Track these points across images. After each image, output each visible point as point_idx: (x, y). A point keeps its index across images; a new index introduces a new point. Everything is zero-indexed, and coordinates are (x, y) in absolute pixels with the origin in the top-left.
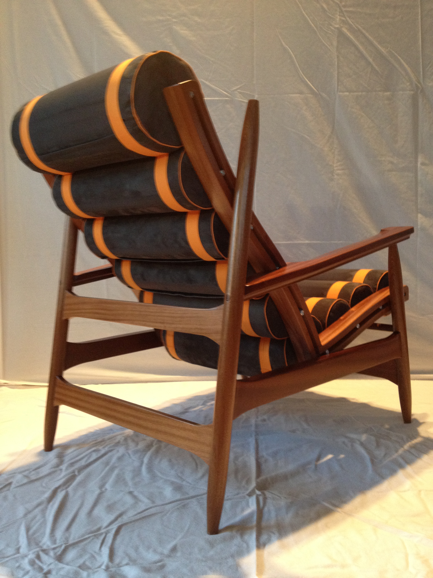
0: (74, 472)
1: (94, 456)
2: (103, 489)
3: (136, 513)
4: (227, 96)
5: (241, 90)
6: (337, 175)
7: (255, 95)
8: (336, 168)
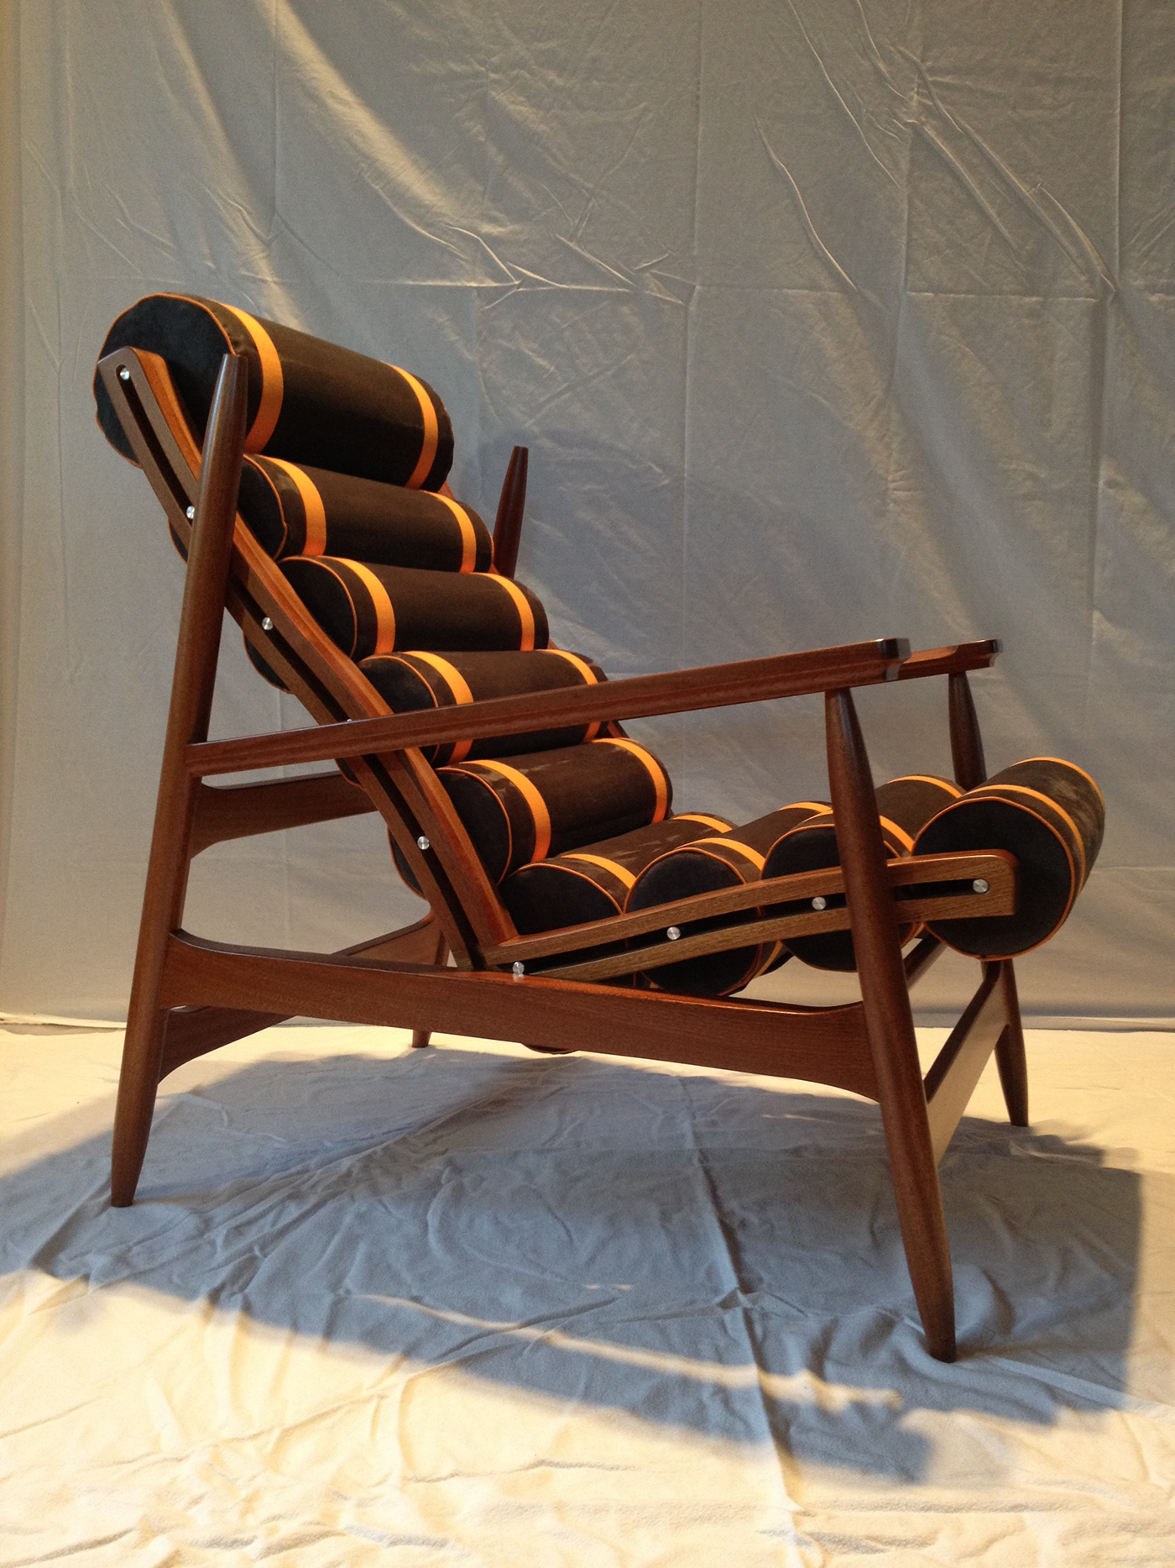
0: (250, 1249)
1: (294, 1211)
2: (341, 1292)
3: (444, 1349)
4: (624, 285)
5: (660, 270)
6: (895, 501)
7: (695, 287)
8: (892, 486)
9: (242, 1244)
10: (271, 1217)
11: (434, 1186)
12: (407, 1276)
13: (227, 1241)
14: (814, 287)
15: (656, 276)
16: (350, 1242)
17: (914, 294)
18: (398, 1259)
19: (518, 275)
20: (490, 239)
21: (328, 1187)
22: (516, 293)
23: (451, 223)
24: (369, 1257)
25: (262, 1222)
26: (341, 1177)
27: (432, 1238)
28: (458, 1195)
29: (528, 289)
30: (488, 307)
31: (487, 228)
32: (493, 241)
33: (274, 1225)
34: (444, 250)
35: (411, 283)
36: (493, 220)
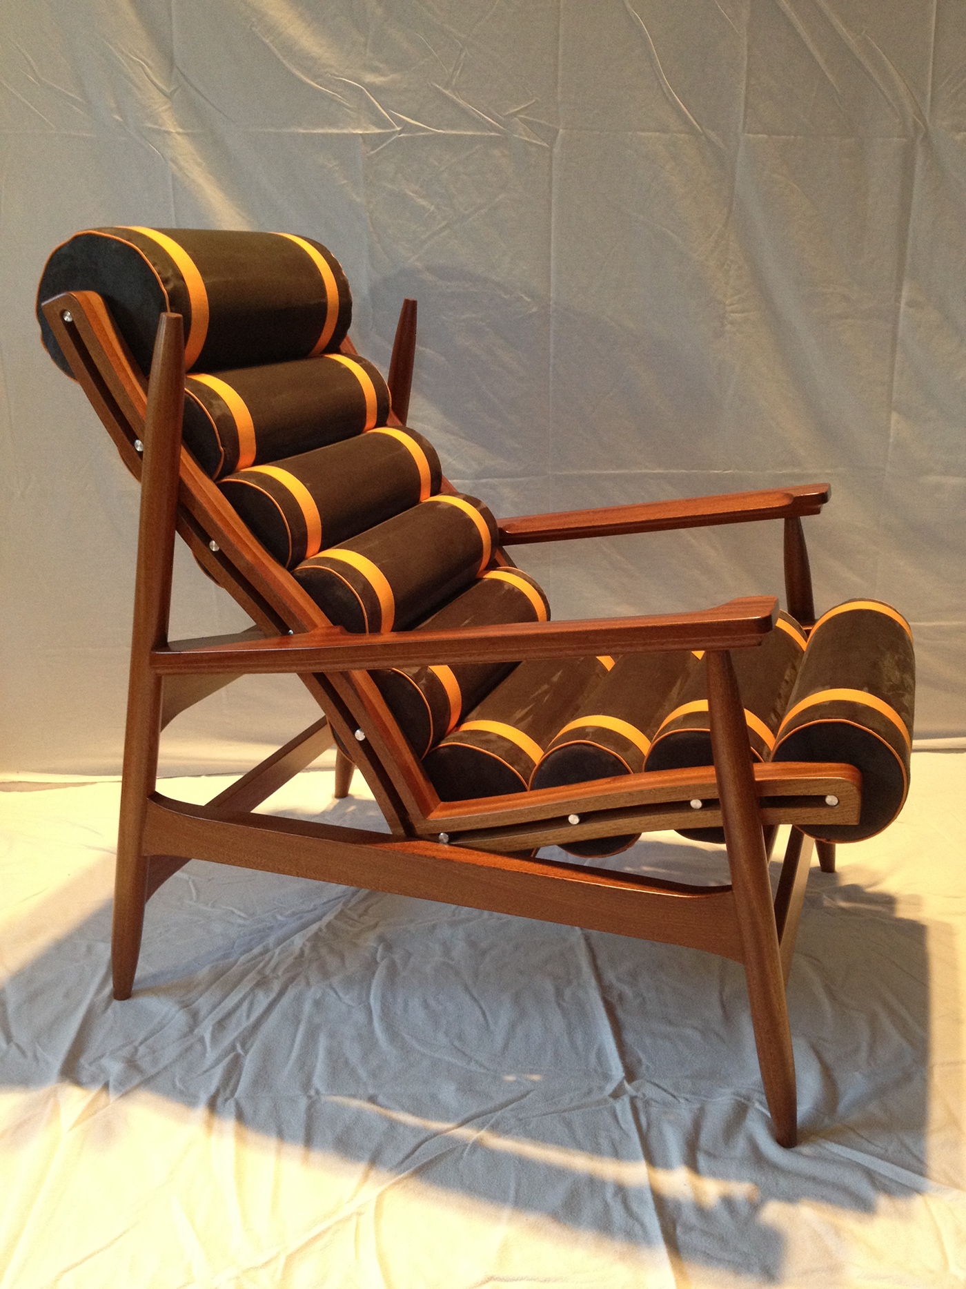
0: (233, 1048)
1: (263, 1001)
2: (312, 1093)
3: (401, 1156)
4: (493, 128)
5: (527, 115)
6: (732, 323)
7: (557, 131)
8: (729, 309)
9: (227, 1041)
10: (245, 1006)
11: (370, 966)
12: (362, 1072)
13: (214, 1038)
14: (664, 130)
15: (525, 122)
16: (311, 1035)
17: (751, 136)
18: (353, 1053)
19: (400, 122)
20: (372, 88)
21: (287, 971)
22: (398, 139)
23: (337, 73)
24: (329, 1052)
25: (238, 1014)
26: (296, 958)
27: (377, 1025)
28: (392, 972)
29: (410, 135)
30: (372, 153)
31: (370, 78)
32: (375, 90)
33: (248, 1016)
34: (332, 100)
35: (302, 131)
36: (375, 70)
